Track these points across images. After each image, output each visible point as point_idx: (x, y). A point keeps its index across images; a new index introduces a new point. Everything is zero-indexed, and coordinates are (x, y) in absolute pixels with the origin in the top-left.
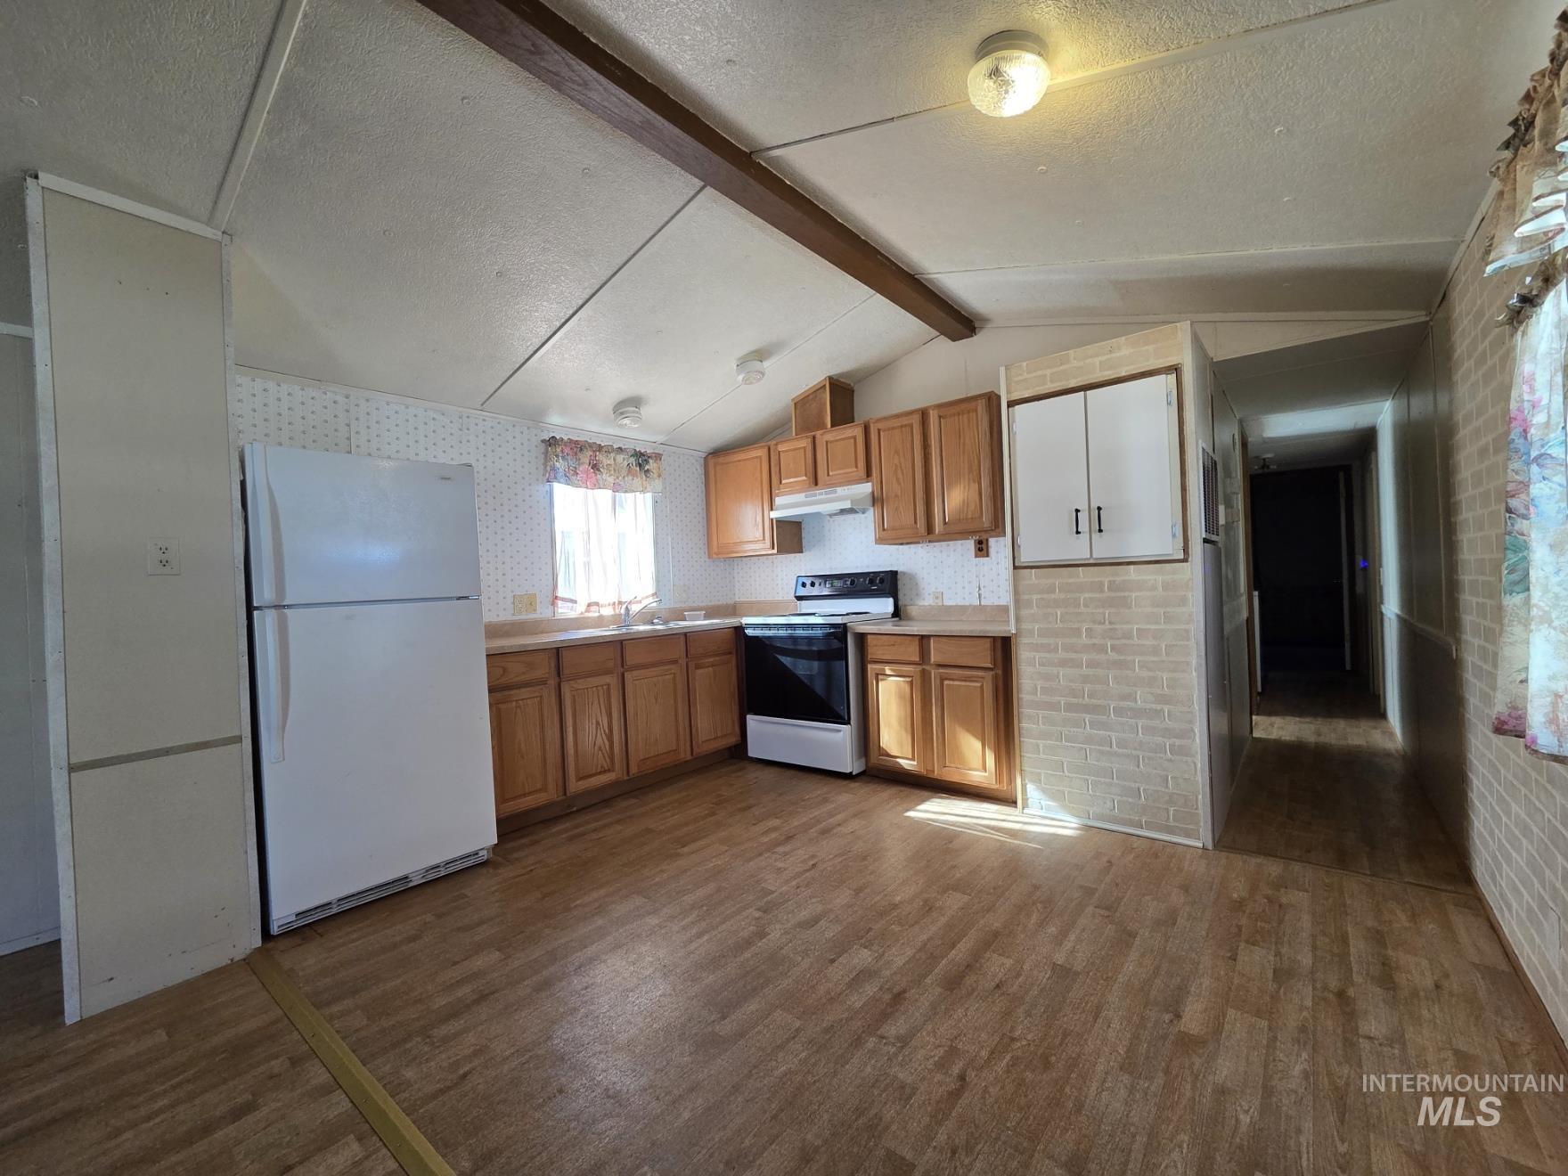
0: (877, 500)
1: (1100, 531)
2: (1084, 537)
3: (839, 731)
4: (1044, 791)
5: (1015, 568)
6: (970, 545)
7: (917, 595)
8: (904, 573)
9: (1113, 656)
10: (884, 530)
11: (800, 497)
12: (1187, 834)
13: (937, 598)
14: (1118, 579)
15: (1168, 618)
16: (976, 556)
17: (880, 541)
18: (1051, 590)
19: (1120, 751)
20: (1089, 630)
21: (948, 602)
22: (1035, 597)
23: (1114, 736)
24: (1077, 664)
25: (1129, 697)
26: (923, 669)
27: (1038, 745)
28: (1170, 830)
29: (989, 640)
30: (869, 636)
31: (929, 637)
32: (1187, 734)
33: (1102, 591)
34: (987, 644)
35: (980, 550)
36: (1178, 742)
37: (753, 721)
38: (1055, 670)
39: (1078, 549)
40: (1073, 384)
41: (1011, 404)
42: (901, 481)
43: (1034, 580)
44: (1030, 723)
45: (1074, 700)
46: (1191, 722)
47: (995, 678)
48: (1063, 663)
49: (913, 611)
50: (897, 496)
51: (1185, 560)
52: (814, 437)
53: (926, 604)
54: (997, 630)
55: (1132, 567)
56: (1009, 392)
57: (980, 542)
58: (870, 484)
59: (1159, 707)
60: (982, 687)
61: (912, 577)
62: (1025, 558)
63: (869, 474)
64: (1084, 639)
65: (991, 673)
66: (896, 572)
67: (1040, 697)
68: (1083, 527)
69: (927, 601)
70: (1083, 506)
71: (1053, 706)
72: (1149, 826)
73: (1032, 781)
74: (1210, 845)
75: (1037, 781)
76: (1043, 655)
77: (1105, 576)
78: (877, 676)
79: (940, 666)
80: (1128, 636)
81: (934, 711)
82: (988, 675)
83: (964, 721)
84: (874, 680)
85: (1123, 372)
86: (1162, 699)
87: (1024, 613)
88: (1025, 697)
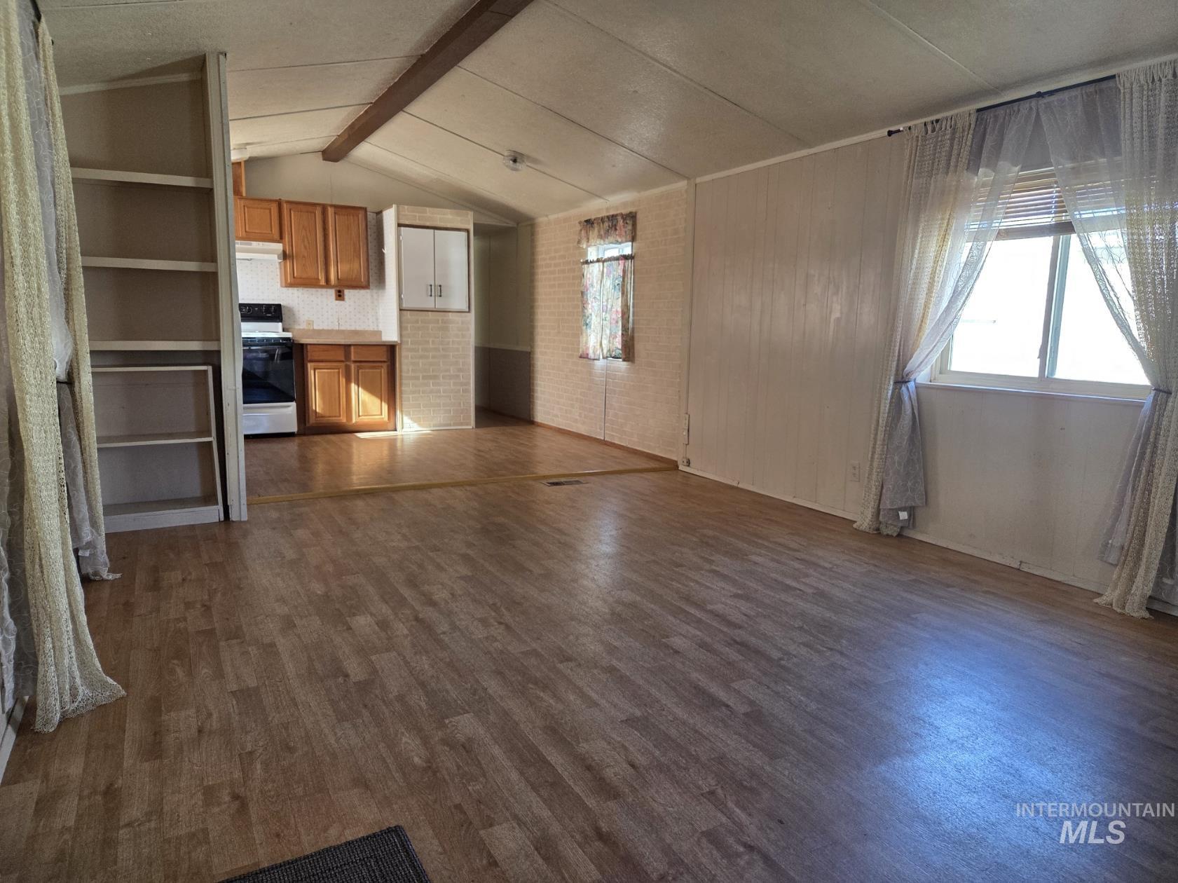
0: (287, 257)
1: (440, 296)
2: (433, 298)
3: (289, 406)
4: (412, 419)
5: (400, 310)
6: (331, 292)
7: (294, 322)
8: (283, 306)
9: (442, 353)
12: (467, 424)
13: (309, 324)
14: (444, 318)
15: (462, 337)
17: (290, 284)
18: (417, 322)
19: (444, 394)
20: (433, 341)
21: (315, 327)
22: (409, 325)
23: (441, 388)
24: (426, 357)
25: (448, 370)
26: (346, 364)
27: (409, 397)
28: (461, 425)
29: (385, 347)
31: (350, 345)
32: (468, 384)
33: (438, 323)
34: (385, 349)
35: (339, 296)
36: (464, 388)
38: (417, 361)
39: (430, 303)
40: (428, 224)
41: (399, 226)
42: (308, 247)
43: (409, 317)
44: (406, 387)
45: (426, 374)
46: (470, 379)
47: (388, 366)
48: (421, 357)
50: (303, 256)
51: (469, 312)
53: (301, 328)
54: (389, 341)
55: (450, 314)
56: (397, 219)
57: (339, 291)
58: (281, 245)
59: (458, 373)
60: (381, 372)
61: (290, 310)
62: (405, 306)
63: (281, 238)
64: (431, 346)
66: (279, 306)
67: (410, 374)
68: (433, 294)
69: (303, 325)
70: (433, 284)
71: (417, 378)
72: (455, 424)
73: (406, 415)
74: (474, 427)
75: (408, 414)
76: (413, 354)
77: (439, 316)
78: (315, 370)
79: (355, 362)
80: (448, 344)
81: (353, 387)
82: (385, 365)
83: (371, 389)
84: (312, 372)
85: (449, 225)
86: (460, 370)
87: (404, 333)
88: (404, 374)
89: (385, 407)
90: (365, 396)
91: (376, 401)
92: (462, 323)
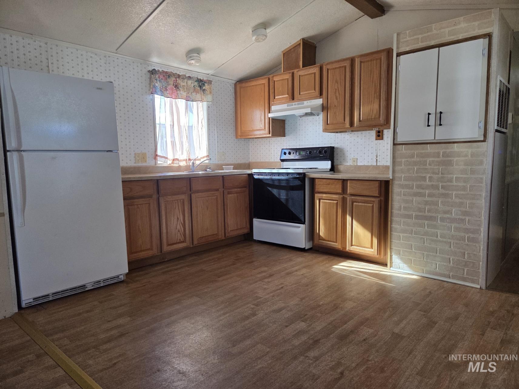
0: (324, 108)
1: (440, 125)
2: (432, 128)
3: (300, 227)
4: (401, 259)
5: (394, 144)
6: (373, 133)
7: (344, 159)
8: (337, 148)
9: (441, 191)
10: (327, 124)
11: (285, 106)
12: (473, 281)
13: (354, 161)
14: (448, 151)
15: (473, 172)
16: (376, 139)
17: (325, 130)
18: (412, 156)
19: (442, 239)
20: (430, 178)
21: (359, 164)
22: (403, 160)
23: (439, 232)
24: (422, 195)
25: (449, 212)
26: (343, 197)
27: (400, 236)
28: (464, 279)
29: (378, 182)
30: (316, 180)
31: (347, 180)
32: (477, 231)
33: (439, 157)
34: (377, 184)
35: (379, 136)
36: (472, 236)
37: (256, 222)
38: (411, 198)
39: (428, 135)
40: (433, 43)
41: (399, 55)
42: (338, 98)
43: (404, 151)
45: (421, 214)
46: (480, 225)
47: (380, 202)
48: (416, 194)
49: (341, 168)
50: (335, 106)
51: (484, 141)
52: (293, 73)
53: (348, 165)
54: (383, 177)
55: (456, 144)
56: (398, 48)
57: (379, 132)
58: (321, 99)
59: (463, 218)
60: (373, 206)
61: (341, 150)
62: (399, 139)
63: (321, 94)
64: (428, 182)
65: (378, 199)
66: (333, 148)
67: (403, 212)
68: (432, 122)
69: (349, 163)
70: (433, 111)
71: (409, 217)
72: (454, 277)
73: (396, 254)
74: (484, 287)
75: (399, 253)
76: (405, 190)
77: (441, 149)
78: (319, 200)
79: (352, 195)
80: (451, 181)
81: (349, 218)
82: (377, 200)
83: (363, 223)
84: (318, 201)
85: (460, 37)
86: (465, 213)
87: (397, 168)
88: (395, 212)
89: (375, 241)
90: (358, 228)
91: (369, 235)
92: (472, 156)
